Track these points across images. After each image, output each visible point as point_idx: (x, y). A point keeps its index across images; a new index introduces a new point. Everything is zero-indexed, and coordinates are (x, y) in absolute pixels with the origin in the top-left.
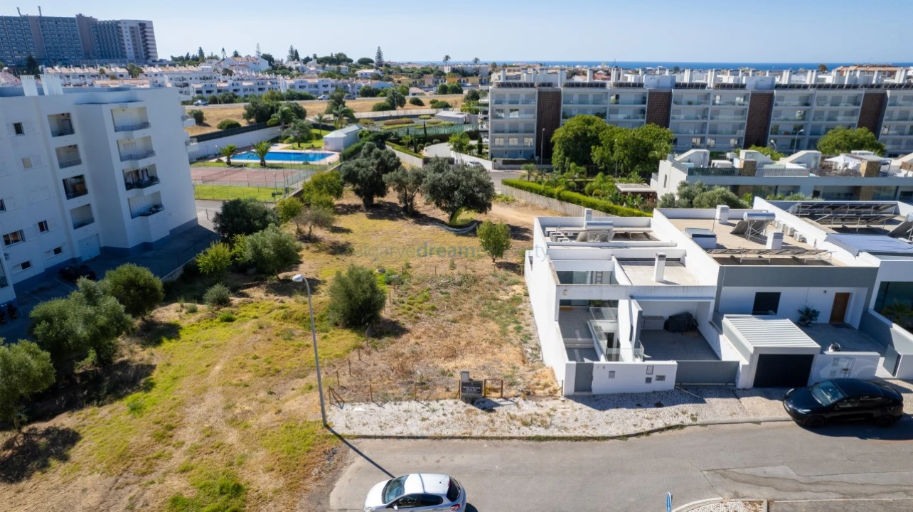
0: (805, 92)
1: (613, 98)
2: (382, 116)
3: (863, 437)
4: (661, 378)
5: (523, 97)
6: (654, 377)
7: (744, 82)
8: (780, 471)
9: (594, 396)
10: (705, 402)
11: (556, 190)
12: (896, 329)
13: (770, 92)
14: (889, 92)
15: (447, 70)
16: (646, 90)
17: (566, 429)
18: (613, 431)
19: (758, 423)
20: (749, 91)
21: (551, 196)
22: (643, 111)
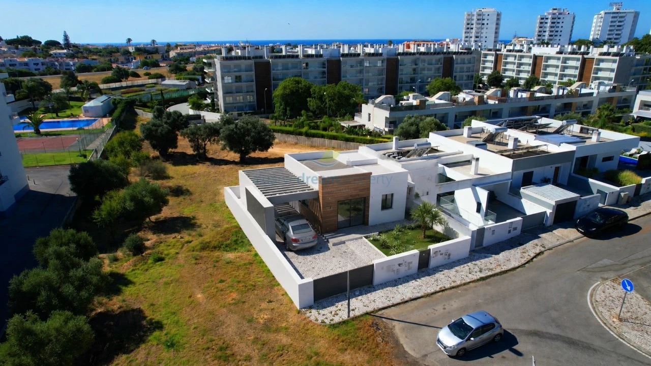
0: (414, 57)
1: (304, 65)
2: (114, 86)
3: (620, 237)
4: (515, 229)
5: (243, 67)
6: (512, 229)
7: (380, 52)
8: (606, 261)
9: (484, 248)
10: (540, 237)
11: (304, 130)
12: (591, 180)
13: (396, 57)
14: (454, 56)
15: (131, 49)
16: (325, 58)
17: (492, 269)
18: (514, 264)
19: (572, 241)
20: (385, 56)
21: (300, 134)
22: (324, 73)
